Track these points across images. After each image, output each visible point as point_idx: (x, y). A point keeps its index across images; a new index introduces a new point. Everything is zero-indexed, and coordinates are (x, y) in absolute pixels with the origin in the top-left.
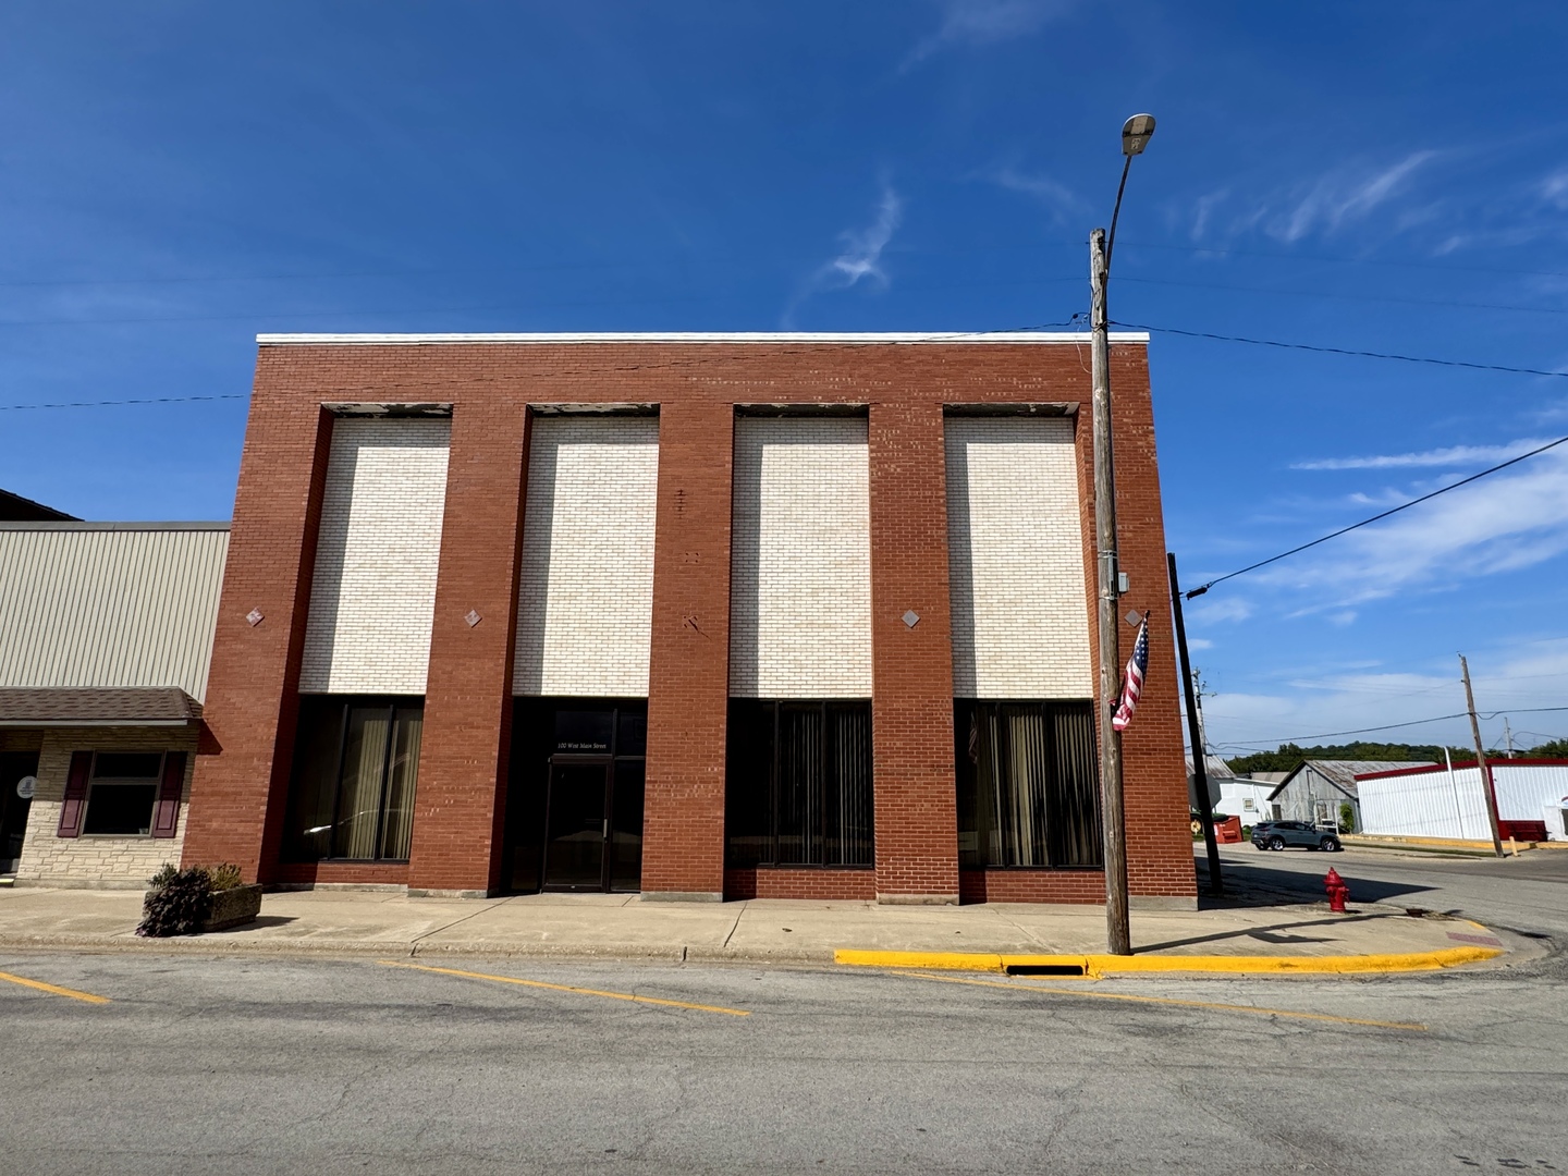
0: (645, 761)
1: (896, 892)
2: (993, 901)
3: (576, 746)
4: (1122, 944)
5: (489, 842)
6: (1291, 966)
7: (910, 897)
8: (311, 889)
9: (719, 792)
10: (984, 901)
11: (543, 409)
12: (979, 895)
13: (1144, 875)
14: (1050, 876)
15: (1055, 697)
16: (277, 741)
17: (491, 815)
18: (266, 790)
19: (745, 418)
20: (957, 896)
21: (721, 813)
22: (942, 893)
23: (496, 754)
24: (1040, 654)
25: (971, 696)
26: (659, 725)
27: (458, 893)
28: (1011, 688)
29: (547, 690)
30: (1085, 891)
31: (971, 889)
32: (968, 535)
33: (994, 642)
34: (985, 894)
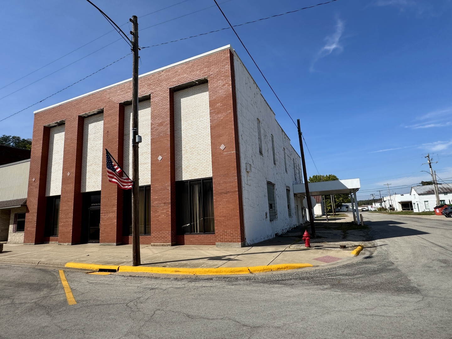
0: (100, 208)
1: (155, 242)
2: (186, 244)
3: (95, 204)
5: (72, 231)
7: (158, 244)
8: (49, 243)
9: (115, 215)
10: (183, 244)
12: (183, 242)
15: (204, 177)
16: (37, 208)
17: (72, 224)
18: (36, 220)
19: (127, 106)
20: (171, 243)
21: (116, 221)
22: (167, 242)
23: (73, 208)
24: (200, 164)
25: (181, 180)
26: (102, 198)
27: (66, 244)
28: (192, 176)
29: (88, 190)
31: (181, 241)
32: (181, 128)
33: (188, 161)
34: (184, 242)
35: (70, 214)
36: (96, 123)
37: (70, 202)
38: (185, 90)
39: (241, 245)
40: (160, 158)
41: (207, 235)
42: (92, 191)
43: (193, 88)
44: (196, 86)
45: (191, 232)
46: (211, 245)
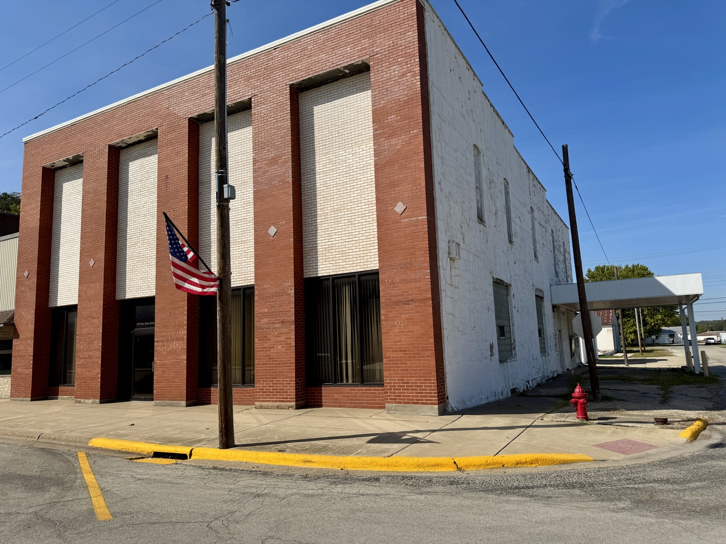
0: (154, 330)
2: (326, 406)
7: (270, 404)
8: (57, 399)
12: (318, 402)
14: (358, 390)
19: (204, 124)
21: (185, 357)
22: (287, 401)
23: (101, 331)
25: (315, 276)
26: (160, 310)
27: (90, 401)
28: (337, 267)
29: (130, 295)
31: (315, 399)
32: (314, 170)
33: (328, 238)
34: (321, 402)
35: (96, 342)
36: (143, 160)
37: (95, 318)
38: (322, 87)
39: (437, 412)
40: (272, 230)
41: (367, 388)
42: (137, 296)
43: (339, 83)
44: (345, 80)
45: (335, 382)
46: (375, 408)
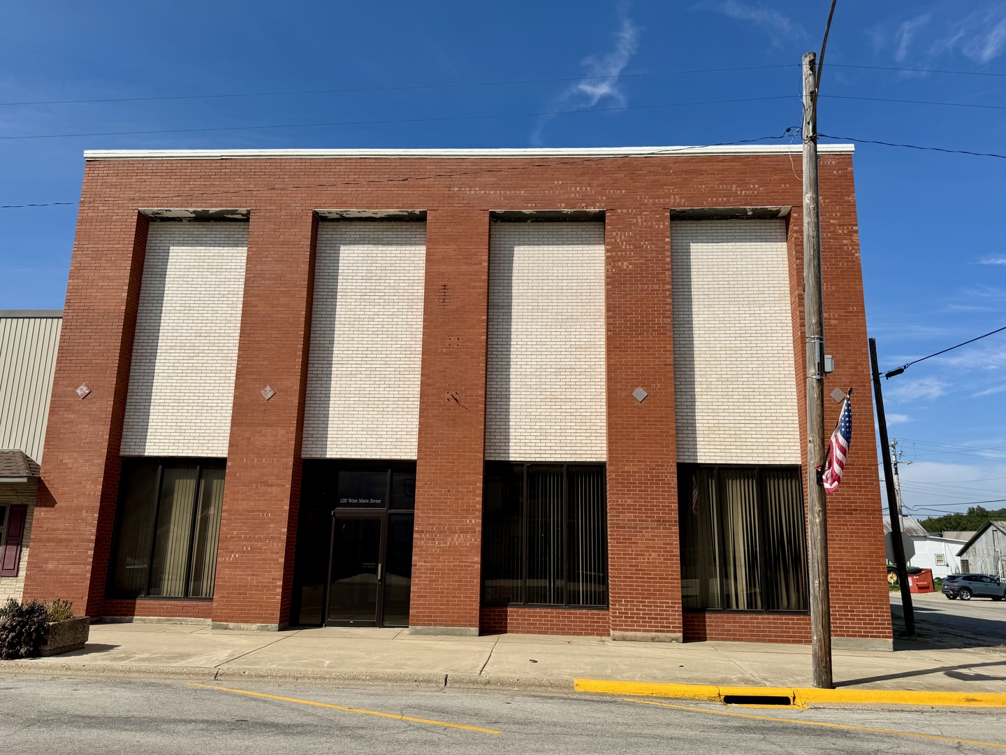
1: (627, 630)
2: (712, 639)
3: (356, 501)
4: (826, 679)
5: (280, 583)
6: (976, 700)
7: (639, 634)
9: (476, 540)
10: (704, 639)
11: (327, 215)
12: (700, 634)
13: (846, 619)
14: (762, 619)
15: (767, 463)
16: (102, 496)
17: (282, 560)
19: (499, 223)
20: (680, 635)
22: (668, 632)
23: (287, 508)
24: (754, 425)
25: (692, 462)
26: (426, 484)
27: (254, 626)
28: (728, 454)
29: (332, 453)
30: (793, 632)
31: (694, 630)
32: (690, 322)
33: (713, 414)
34: (705, 634)
35: (272, 525)
37: (272, 486)
38: (703, 221)
39: (892, 646)
40: (640, 393)
41: (775, 617)
42: (353, 457)
43: (730, 223)
44: (738, 221)
46: (788, 642)
